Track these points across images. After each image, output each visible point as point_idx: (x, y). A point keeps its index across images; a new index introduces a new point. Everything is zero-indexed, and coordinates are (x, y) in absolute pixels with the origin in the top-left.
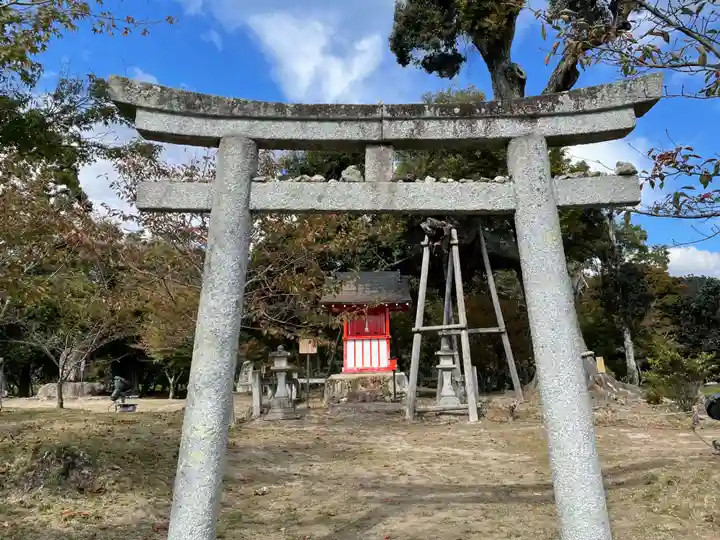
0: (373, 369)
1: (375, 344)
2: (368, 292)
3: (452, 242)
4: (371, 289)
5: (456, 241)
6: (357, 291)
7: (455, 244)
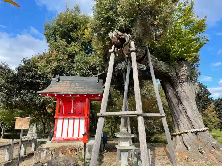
0: (74, 139)
1: (77, 121)
2: (77, 87)
3: (131, 49)
4: (80, 86)
5: (134, 49)
6: (70, 87)
7: (133, 51)
